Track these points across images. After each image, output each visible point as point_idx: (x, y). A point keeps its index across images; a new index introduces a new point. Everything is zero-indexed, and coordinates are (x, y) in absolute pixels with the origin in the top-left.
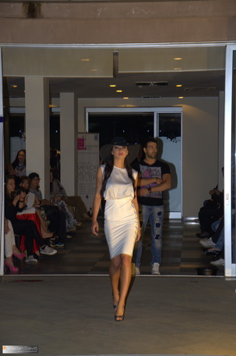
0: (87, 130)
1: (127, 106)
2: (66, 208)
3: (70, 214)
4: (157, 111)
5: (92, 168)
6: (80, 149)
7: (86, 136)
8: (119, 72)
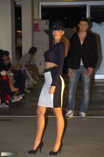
0: (40, 18)
2: (27, 72)
3: (30, 76)
4: (89, 4)
5: (44, 44)
6: (35, 31)
7: (40, 22)
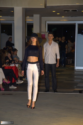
0: (47, 31)
1: (64, 20)
4: (77, 23)
7: (46, 33)
8: (47, 5)
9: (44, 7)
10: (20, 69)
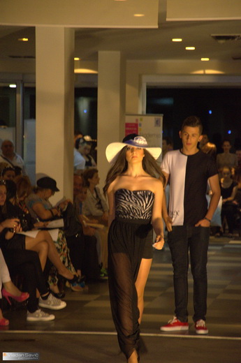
1: (208, 72)
7: (141, 120)
8: (167, 20)
9: (157, 27)
10: (59, 247)
